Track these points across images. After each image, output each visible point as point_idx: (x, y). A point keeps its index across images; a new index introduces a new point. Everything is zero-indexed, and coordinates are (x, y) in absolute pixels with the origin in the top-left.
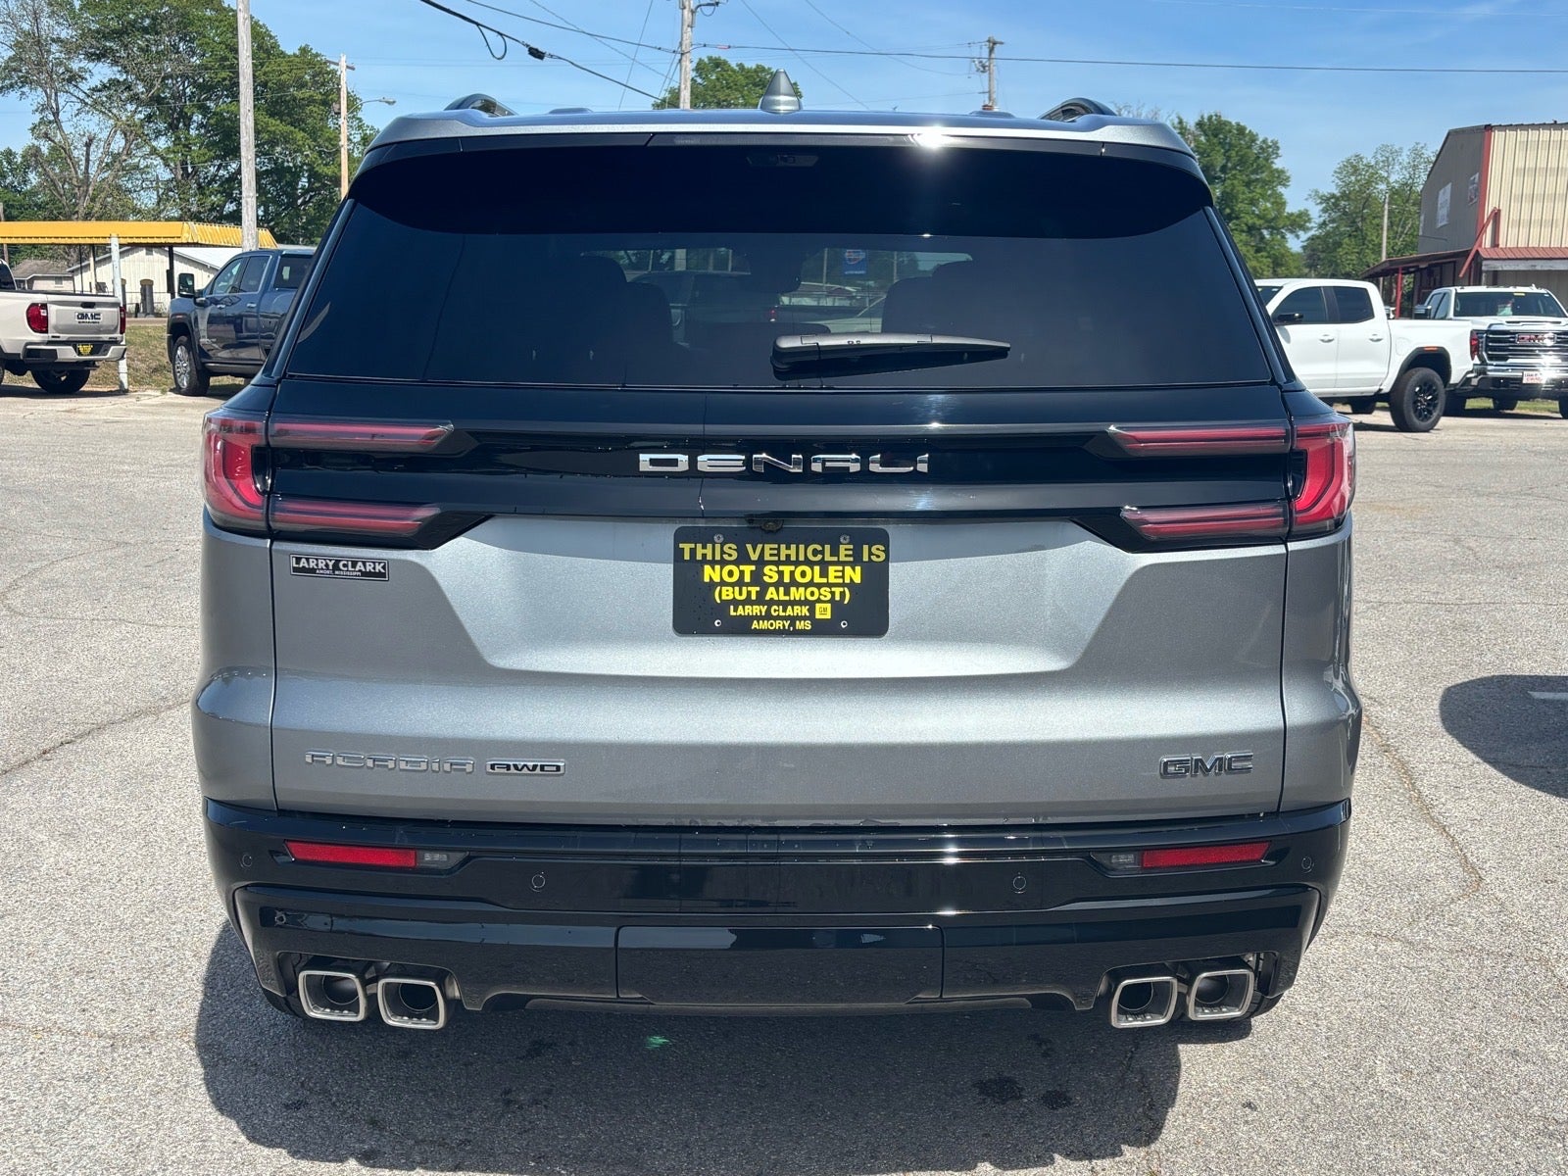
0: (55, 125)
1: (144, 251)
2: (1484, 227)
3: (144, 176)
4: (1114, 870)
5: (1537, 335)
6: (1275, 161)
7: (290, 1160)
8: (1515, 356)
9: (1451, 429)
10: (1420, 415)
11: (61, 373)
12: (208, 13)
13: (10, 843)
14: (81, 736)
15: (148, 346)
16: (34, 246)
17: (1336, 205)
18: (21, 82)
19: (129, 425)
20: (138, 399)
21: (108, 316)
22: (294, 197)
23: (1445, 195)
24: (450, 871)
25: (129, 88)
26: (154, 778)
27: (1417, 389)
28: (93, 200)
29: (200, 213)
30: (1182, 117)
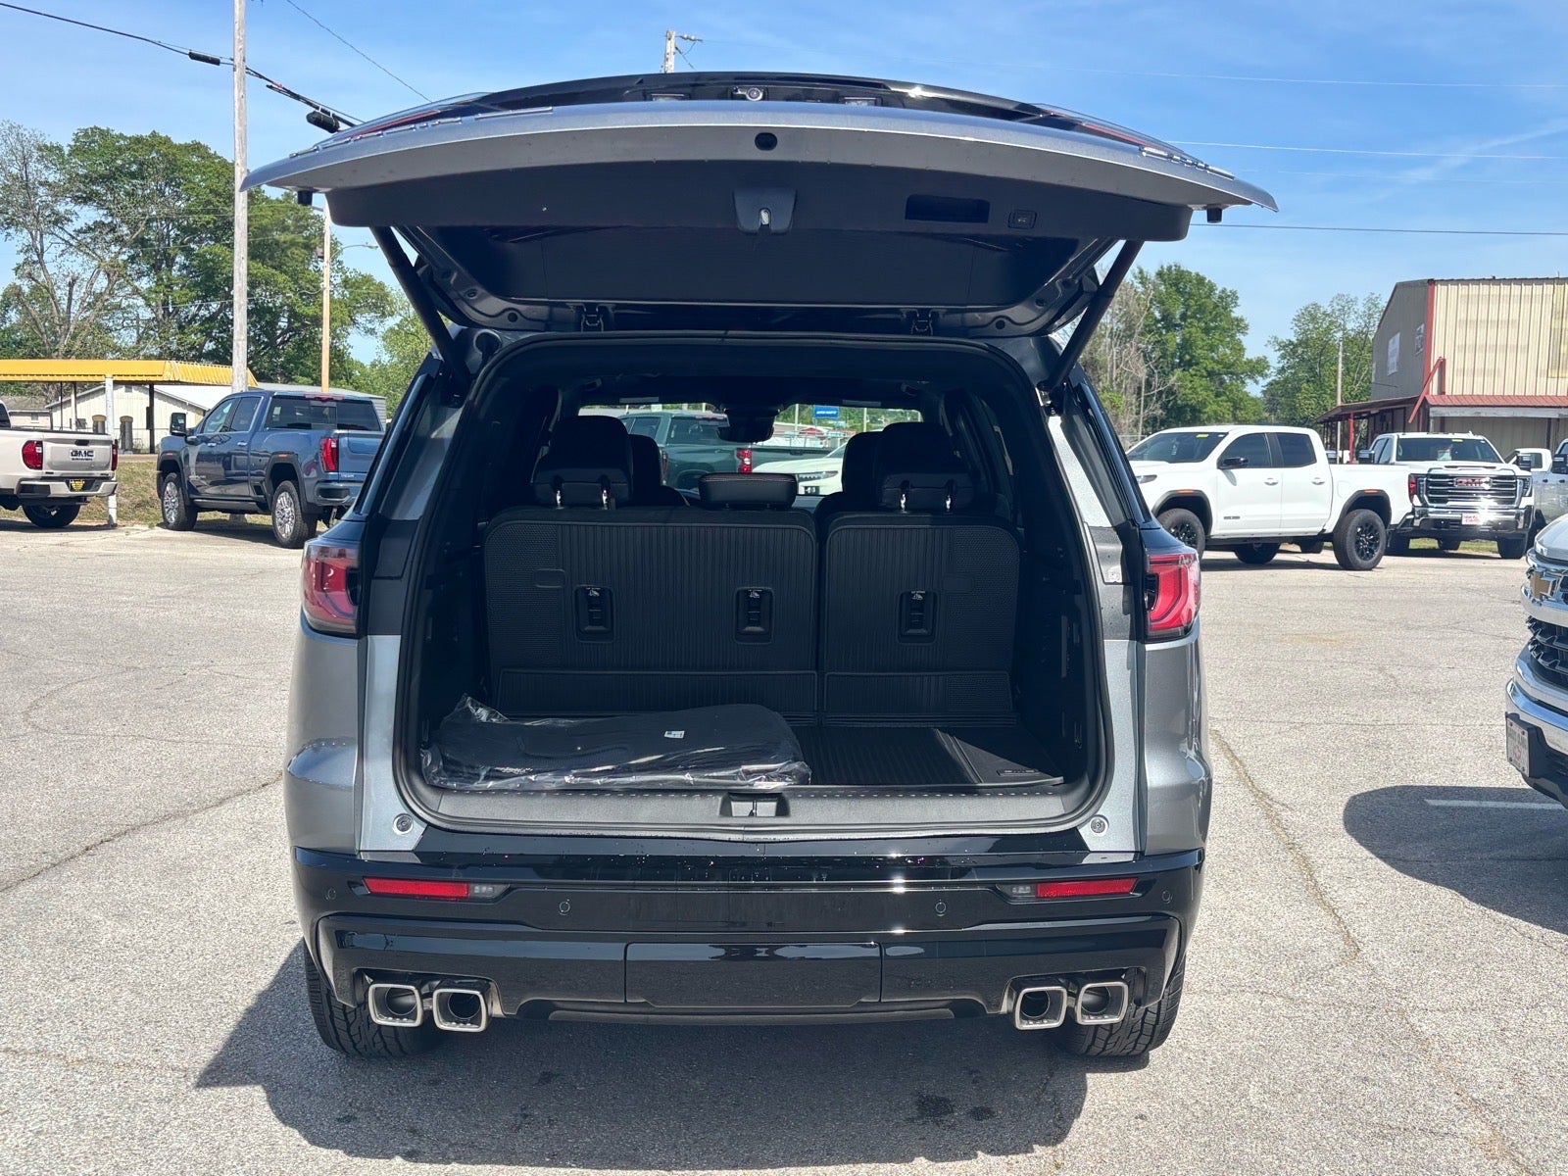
0: (38, 265)
1: (124, 388)
2: (1430, 376)
3: (125, 315)
4: (1015, 898)
5: (1473, 478)
6: (1234, 309)
7: (346, 1158)
8: (1454, 499)
9: (1392, 566)
10: (1362, 554)
11: (52, 508)
12: (195, 160)
13: (70, 922)
14: (118, 835)
15: (132, 482)
16: (12, 383)
17: (1294, 351)
18: (7, 224)
19: (123, 559)
20: (128, 533)
21: (101, 453)
22: (272, 337)
23: (1394, 344)
24: (496, 899)
25: (113, 230)
26: (190, 870)
27: (1359, 530)
28: (74, 337)
29: (179, 351)
30: (1143, 268)
